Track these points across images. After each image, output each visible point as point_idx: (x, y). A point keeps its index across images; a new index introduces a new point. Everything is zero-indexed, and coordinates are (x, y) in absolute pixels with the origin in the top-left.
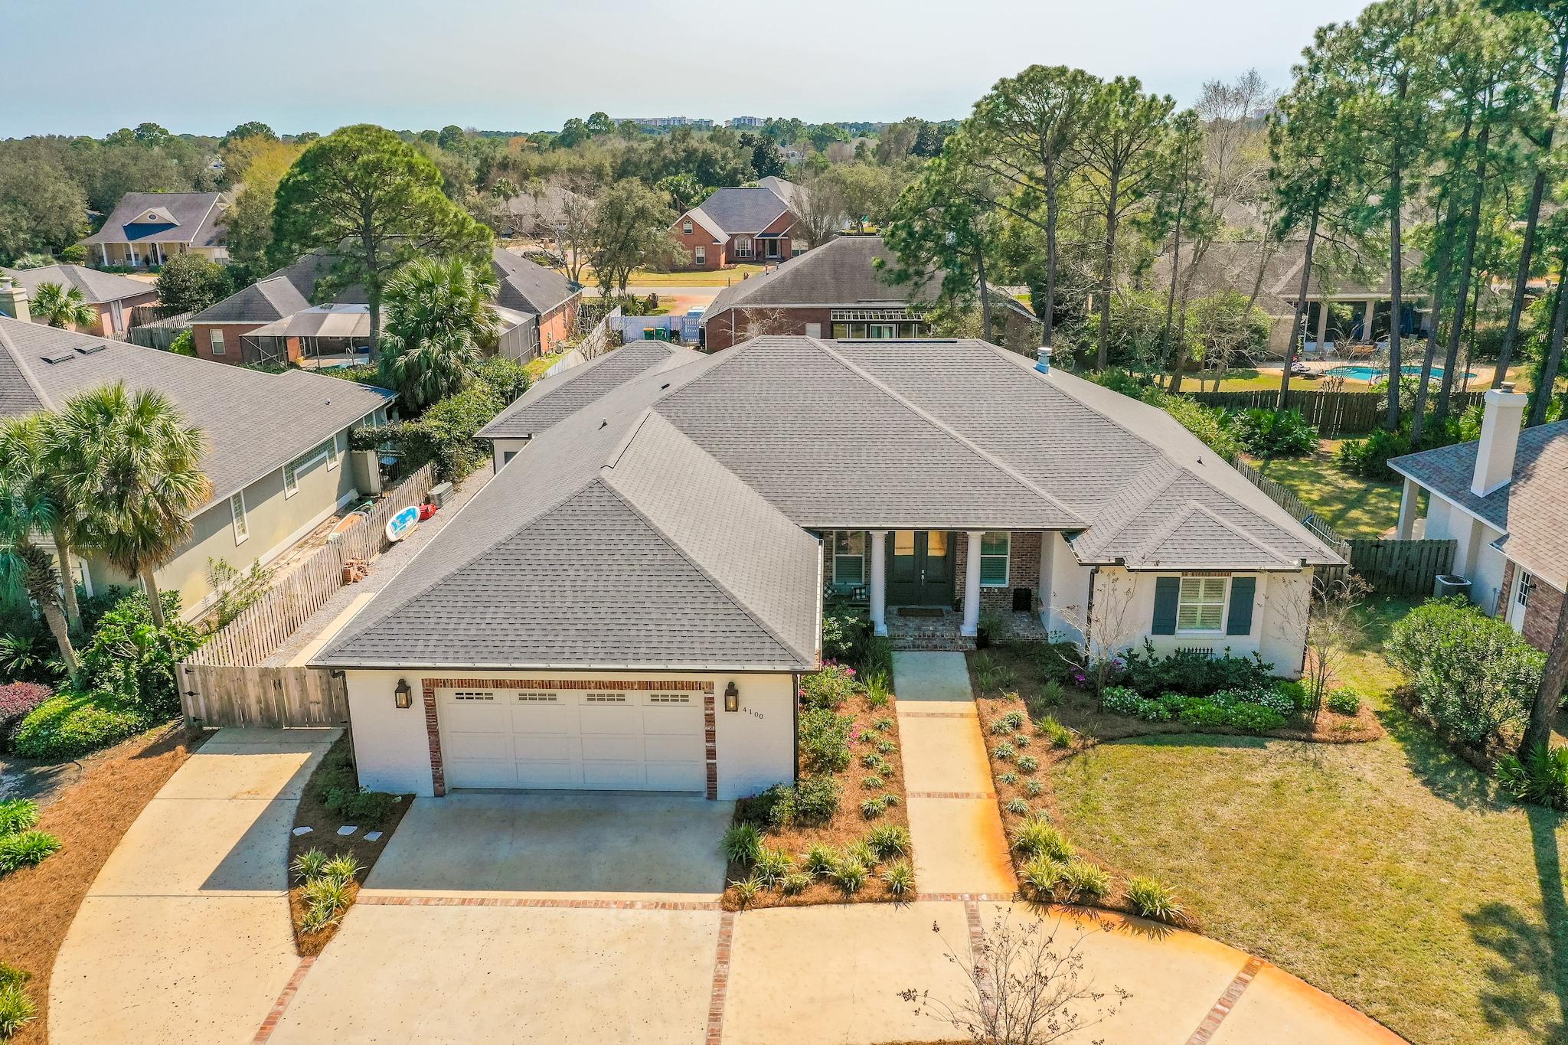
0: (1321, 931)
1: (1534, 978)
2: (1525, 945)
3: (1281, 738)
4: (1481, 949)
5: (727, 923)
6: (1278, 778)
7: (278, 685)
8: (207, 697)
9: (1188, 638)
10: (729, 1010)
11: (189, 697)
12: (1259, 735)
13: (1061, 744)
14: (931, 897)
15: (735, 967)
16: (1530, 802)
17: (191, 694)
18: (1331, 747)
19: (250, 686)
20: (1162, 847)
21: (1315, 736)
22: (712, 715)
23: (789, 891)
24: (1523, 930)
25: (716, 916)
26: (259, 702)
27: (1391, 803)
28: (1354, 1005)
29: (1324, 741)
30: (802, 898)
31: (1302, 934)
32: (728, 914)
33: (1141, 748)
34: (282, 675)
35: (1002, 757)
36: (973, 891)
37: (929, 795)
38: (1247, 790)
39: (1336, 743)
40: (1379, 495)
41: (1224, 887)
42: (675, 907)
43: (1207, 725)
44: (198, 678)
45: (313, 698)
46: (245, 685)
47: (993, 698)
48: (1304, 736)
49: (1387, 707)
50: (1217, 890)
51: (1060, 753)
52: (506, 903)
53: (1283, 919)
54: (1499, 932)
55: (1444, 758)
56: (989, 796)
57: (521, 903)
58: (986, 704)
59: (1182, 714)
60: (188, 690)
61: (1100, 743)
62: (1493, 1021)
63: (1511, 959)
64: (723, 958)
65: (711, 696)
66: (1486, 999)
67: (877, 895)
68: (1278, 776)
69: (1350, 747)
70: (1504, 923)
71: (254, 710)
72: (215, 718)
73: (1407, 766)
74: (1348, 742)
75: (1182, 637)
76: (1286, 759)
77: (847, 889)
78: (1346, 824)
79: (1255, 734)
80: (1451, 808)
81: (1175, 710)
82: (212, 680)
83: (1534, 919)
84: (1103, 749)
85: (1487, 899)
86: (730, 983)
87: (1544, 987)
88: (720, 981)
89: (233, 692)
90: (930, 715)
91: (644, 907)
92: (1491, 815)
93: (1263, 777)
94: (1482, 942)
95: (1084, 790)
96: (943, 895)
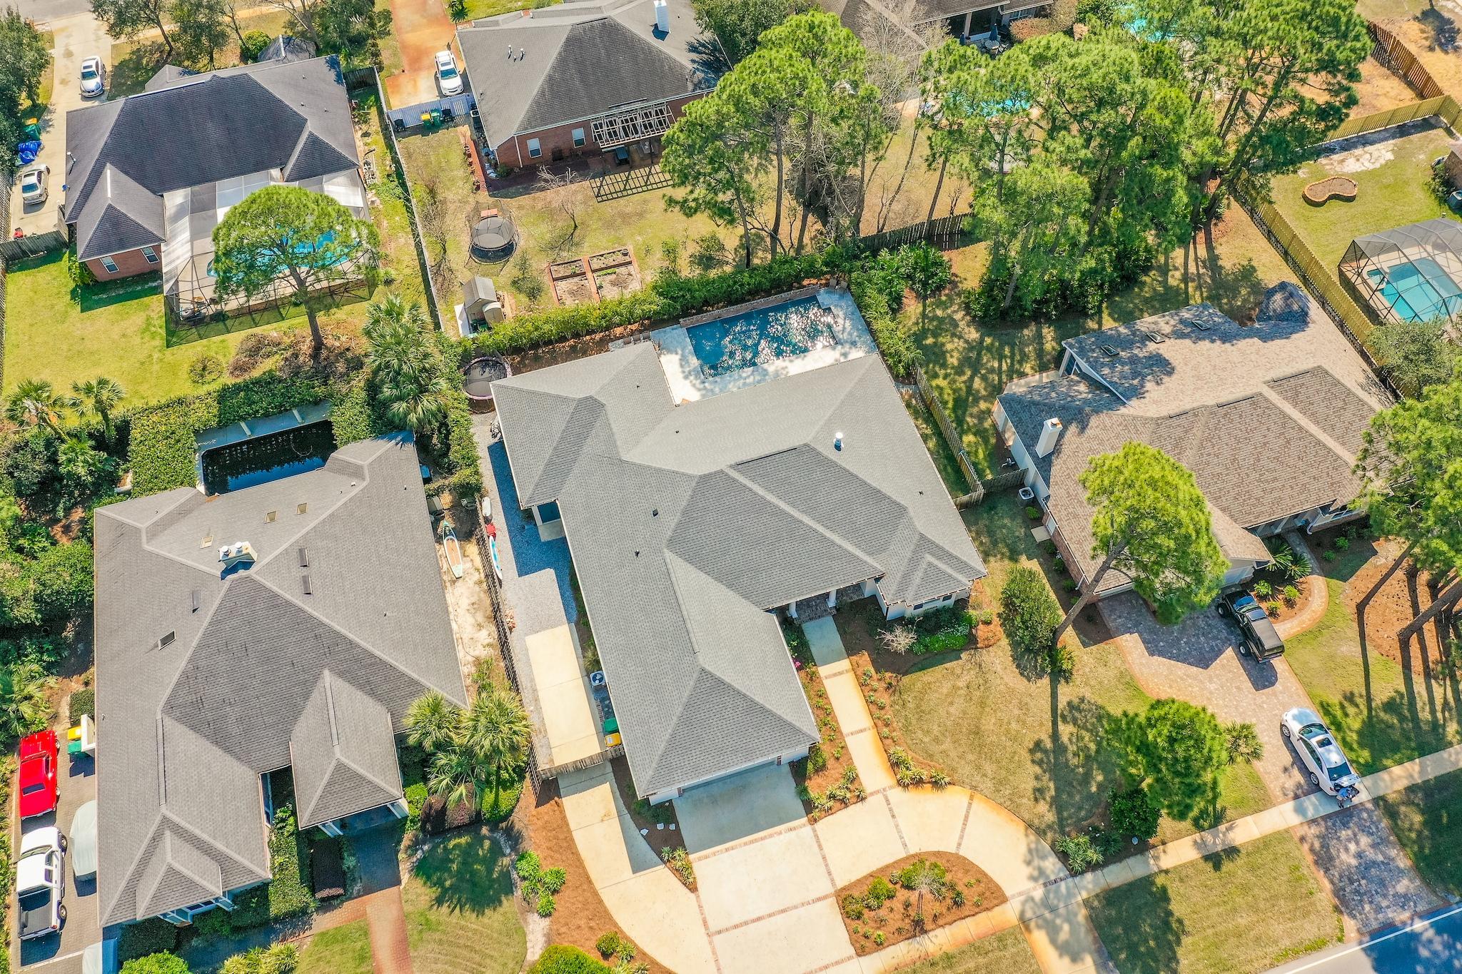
1: (1048, 776)
2: (1045, 759)
4: (1034, 765)
5: (814, 831)
6: (968, 681)
12: (958, 650)
13: (890, 685)
14: (872, 794)
15: (826, 850)
16: (1051, 673)
20: (936, 739)
21: (978, 645)
24: (1046, 751)
25: (809, 828)
28: (1001, 804)
33: (917, 674)
35: (872, 702)
36: (883, 786)
37: (852, 734)
38: (958, 692)
41: (959, 756)
42: (795, 828)
47: (855, 654)
51: (891, 690)
52: (740, 846)
56: (873, 728)
57: (745, 844)
61: (903, 676)
63: (1042, 768)
64: (820, 847)
66: (1035, 790)
68: (968, 678)
69: (991, 649)
70: (1041, 750)
73: (1011, 656)
74: (990, 646)
77: (844, 803)
78: (993, 705)
81: (926, 647)
83: (1049, 744)
84: (906, 680)
86: (827, 856)
87: (1050, 779)
88: (824, 858)
90: (835, 675)
91: (784, 832)
95: (904, 712)
96: (874, 792)
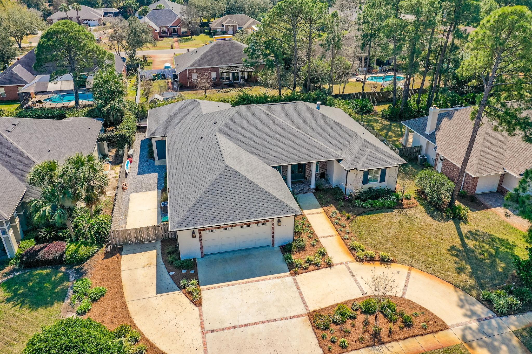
0: (421, 258)
1: (464, 262)
2: (460, 255)
3: (396, 208)
4: (453, 257)
5: (295, 280)
6: (399, 220)
7: (140, 232)
8: (119, 238)
9: (371, 185)
10: (307, 300)
11: (113, 239)
12: (391, 208)
13: (348, 218)
14: (337, 264)
15: (302, 290)
16: (453, 219)
18: (408, 209)
19: (132, 233)
20: (381, 242)
21: (404, 207)
22: (274, 227)
23: (305, 269)
24: (459, 251)
25: (291, 278)
26: (135, 237)
27: (425, 222)
28: (432, 274)
29: (406, 208)
30: (309, 270)
31: (417, 260)
32: (294, 277)
33: (366, 216)
34: (141, 229)
35: (337, 224)
36: (345, 261)
37: (324, 237)
38: (394, 224)
39: (409, 208)
40: (394, 126)
41: (398, 251)
42: (280, 277)
43: (379, 208)
44: (116, 233)
45: (151, 234)
46: (130, 233)
47: (326, 206)
48: (401, 207)
49: (416, 196)
50: (397, 252)
51: (349, 221)
52: (239, 284)
53: (413, 257)
54: (455, 252)
55: (433, 209)
56: (338, 235)
57: (242, 283)
58: (326, 208)
59: (373, 205)
60: (113, 237)
61: (357, 216)
62: (459, 273)
63: (459, 258)
64: (298, 288)
65: (273, 223)
66: (456, 268)
67: (325, 266)
68: (399, 219)
69: (412, 209)
70: (456, 250)
71: (133, 240)
72: (121, 243)
73: (426, 212)
74: (411, 207)
75: (369, 184)
76: (400, 214)
77: (317, 266)
78: (418, 230)
79: (390, 208)
80: (438, 222)
81: (371, 204)
82: (120, 233)
83: (461, 248)
84: (358, 217)
85: (451, 245)
86: (303, 293)
87: (466, 264)
88: (301, 294)
89: (127, 236)
90: (313, 214)
91: (273, 279)
92: (446, 223)
93: (396, 220)
94: (452, 255)
95: (358, 230)
96: (339, 263)
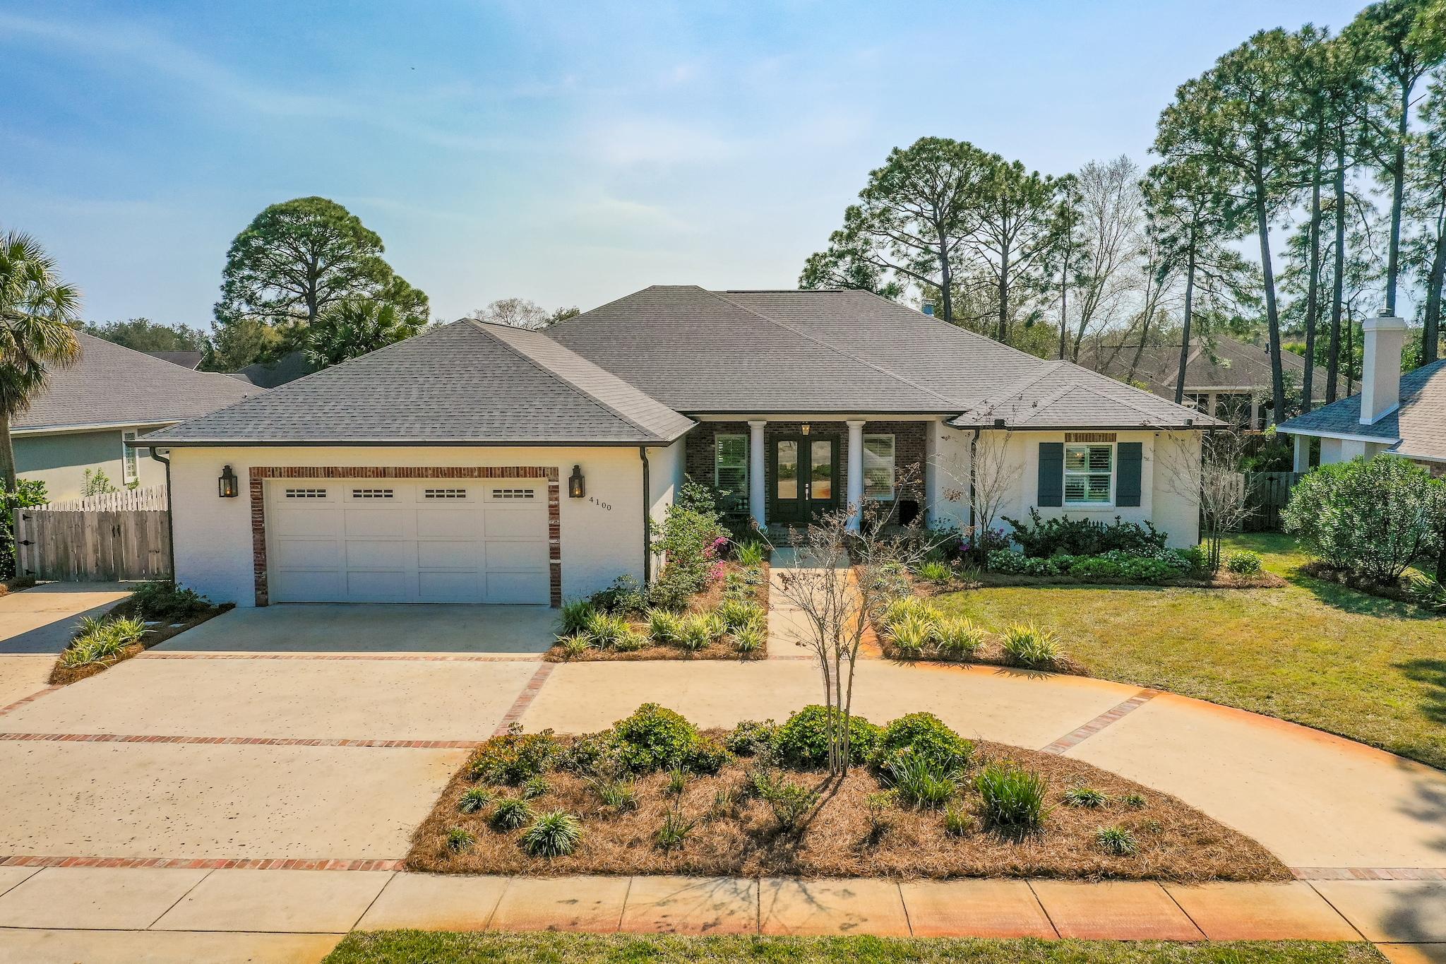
0: (1227, 675)
3: (1178, 585)
6: (1176, 603)
7: (116, 531)
8: (42, 546)
11: (24, 548)
14: (784, 658)
17: (26, 543)
18: (1232, 590)
19: (88, 532)
21: (1214, 582)
22: (557, 506)
23: (622, 649)
26: (96, 551)
27: (1300, 615)
29: (1224, 587)
30: (636, 655)
31: (1205, 677)
32: (549, 663)
34: (122, 520)
37: (793, 610)
39: (1239, 588)
43: (1099, 576)
44: (35, 524)
45: (152, 547)
46: (83, 532)
48: (1203, 584)
49: (1292, 575)
53: (1184, 670)
54: (1434, 674)
55: (1356, 595)
56: (859, 611)
58: (864, 567)
59: (1072, 569)
60: (23, 538)
62: (1442, 721)
64: (533, 687)
65: (555, 484)
67: (720, 655)
69: (1253, 590)
71: (90, 561)
72: (49, 570)
73: (1316, 599)
75: (1069, 509)
76: (1185, 596)
77: (690, 648)
80: (1367, 617)
81: (1064, 565)
82: (49, 526)
84: (987, 589)
85: (1418, 657)
86: (536, 698)
88: (525, 698)
89: (69, 539)
92: (1413, 622)
93: (1159, 603)
94: (1414, 678)
